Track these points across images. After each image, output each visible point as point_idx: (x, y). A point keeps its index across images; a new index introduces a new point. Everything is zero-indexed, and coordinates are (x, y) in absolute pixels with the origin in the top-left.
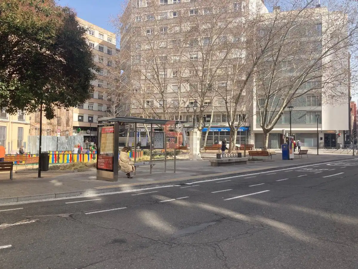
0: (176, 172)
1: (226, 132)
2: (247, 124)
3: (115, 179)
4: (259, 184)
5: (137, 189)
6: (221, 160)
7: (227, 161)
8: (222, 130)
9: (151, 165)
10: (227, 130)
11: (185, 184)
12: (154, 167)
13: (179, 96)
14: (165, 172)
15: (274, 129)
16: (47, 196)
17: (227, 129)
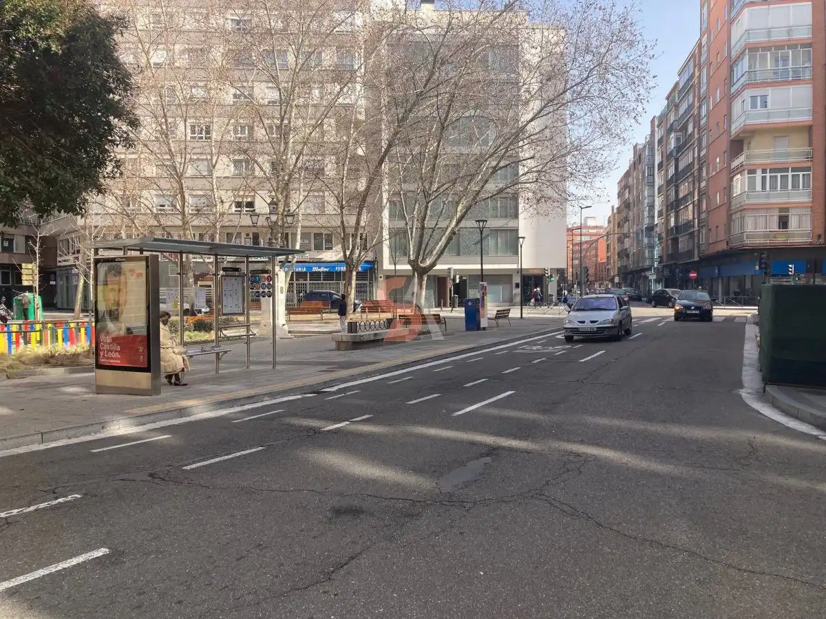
0: (278, 367)
1: (323, 272)
2: (370, 256)
3: (155, 390)
4: (479, 381)
5: (225, 408)
6: (361, 336)
7: (372, 338)
8: (315, 269)
9: (218, 354)
10: (325, 270)
11: (323, 392)
12: (224, 358)
13: (215, 187)
14: (248, 368)
15: (438, 267)
16: (20, 440)
17: (326, 267)
